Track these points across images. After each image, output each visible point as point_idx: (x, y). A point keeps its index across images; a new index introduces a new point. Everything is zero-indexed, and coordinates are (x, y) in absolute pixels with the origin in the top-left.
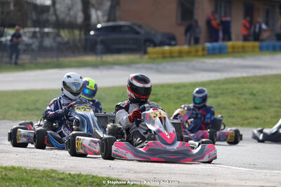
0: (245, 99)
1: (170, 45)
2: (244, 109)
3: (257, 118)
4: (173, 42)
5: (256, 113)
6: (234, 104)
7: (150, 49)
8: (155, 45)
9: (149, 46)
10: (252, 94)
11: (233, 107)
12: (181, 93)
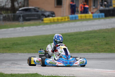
0: (101, 40)
1: (52, 16)
2: (102, 45)
3: (108, 48)
4: (54, 15)
5: (107, 46)
6: (97, 43)
7: (45, 19)
8: (46, 17)
9: (43, 17)
10: (104, 37)
11: (96, 44)
12: (72, 38)
